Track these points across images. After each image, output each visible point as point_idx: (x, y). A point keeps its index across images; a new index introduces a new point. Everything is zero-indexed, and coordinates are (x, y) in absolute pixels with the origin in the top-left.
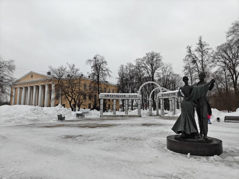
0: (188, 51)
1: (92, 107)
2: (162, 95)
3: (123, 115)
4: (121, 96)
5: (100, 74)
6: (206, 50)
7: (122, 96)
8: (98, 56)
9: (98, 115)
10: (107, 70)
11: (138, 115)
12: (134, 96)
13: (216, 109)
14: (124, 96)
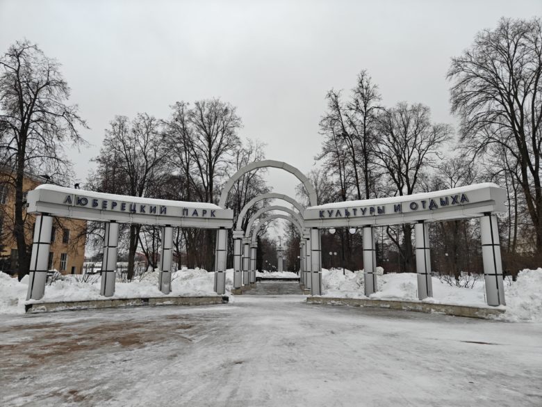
0: (333, 104)
2: (321, 213)
3: (152, 295)
4: (147, 211)
5: (31, 125)
6: (375, 110)
7: (153, 209)
8: (32, 50)
9: (14, 302)
10: (66, 113)
11: (215, 294)
12: (204, 212)
14: (158, 212)
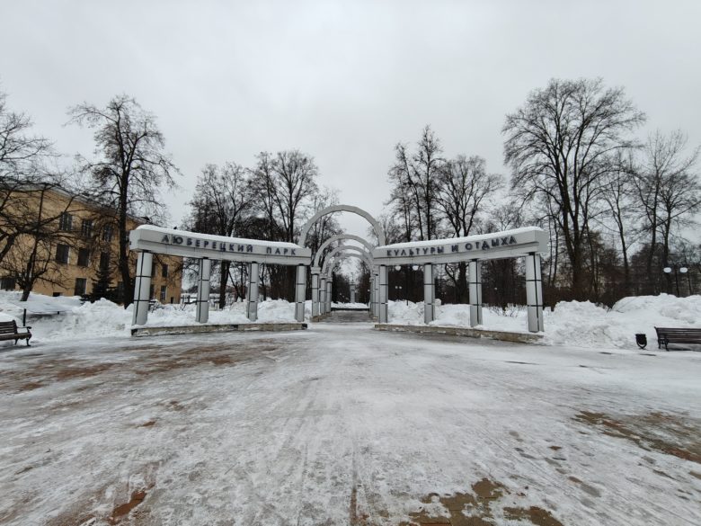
0: (400, 155)
1: (88, 289)
2: (389, 252)
3: (240, 322)
4: (236, 249)
5: (132, 172)
6: (437, 162)
7: (241, 248)
8: (130, 104)
9: (121, 327)
10: (162, 161)
11: (296, 322)
12: (286, 250)
13: (592, 301)
14: (245, 251)
